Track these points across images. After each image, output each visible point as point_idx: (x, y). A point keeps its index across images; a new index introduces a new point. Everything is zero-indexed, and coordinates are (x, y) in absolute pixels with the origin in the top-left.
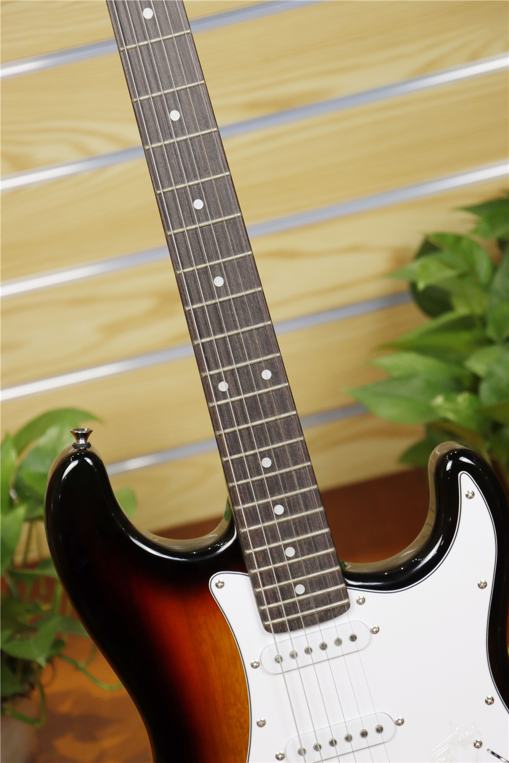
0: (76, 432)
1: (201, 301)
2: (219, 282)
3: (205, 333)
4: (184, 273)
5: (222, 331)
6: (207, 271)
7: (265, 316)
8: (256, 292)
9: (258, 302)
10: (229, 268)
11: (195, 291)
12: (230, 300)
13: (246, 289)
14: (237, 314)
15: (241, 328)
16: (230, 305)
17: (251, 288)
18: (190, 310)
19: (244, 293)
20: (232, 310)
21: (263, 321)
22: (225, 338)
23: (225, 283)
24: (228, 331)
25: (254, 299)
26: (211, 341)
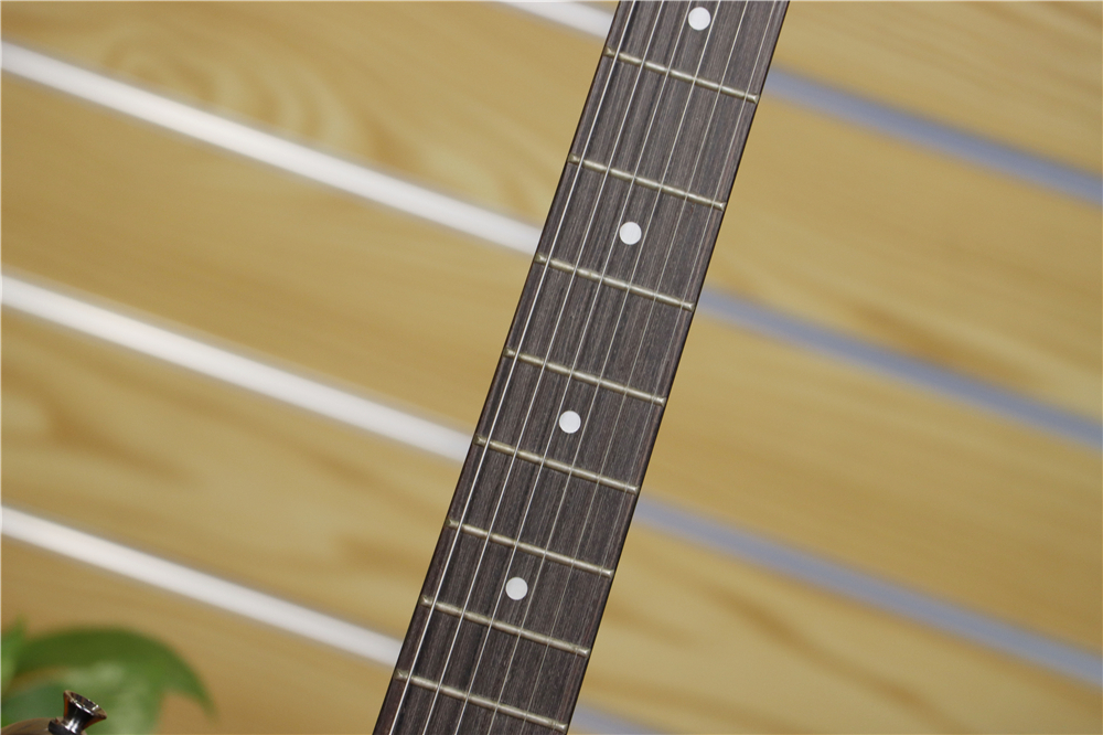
0: (72, 700)
1: (459, 604)
2: (517, 589)
3: (429, 668)
4: (462, 531)
5: (463, 686)
6: (507, 555)
7: (562, 709)
8: (573, 653)
9: (566, 674)
10: (552, 576)
11: (462, 578)
12: (515, 635)
13: (559, 637)
14: (512, 671)
15: (503, 703)
16: (510, 646)
17: (569, 639)
18: (429, 607)
19: (548, 640)
20: (506, 658)
21: (552, 716)
22: (461, 700)
23: (525, 599)
24: (475, 691)
25: (561, 663)
26: (432, 691)
